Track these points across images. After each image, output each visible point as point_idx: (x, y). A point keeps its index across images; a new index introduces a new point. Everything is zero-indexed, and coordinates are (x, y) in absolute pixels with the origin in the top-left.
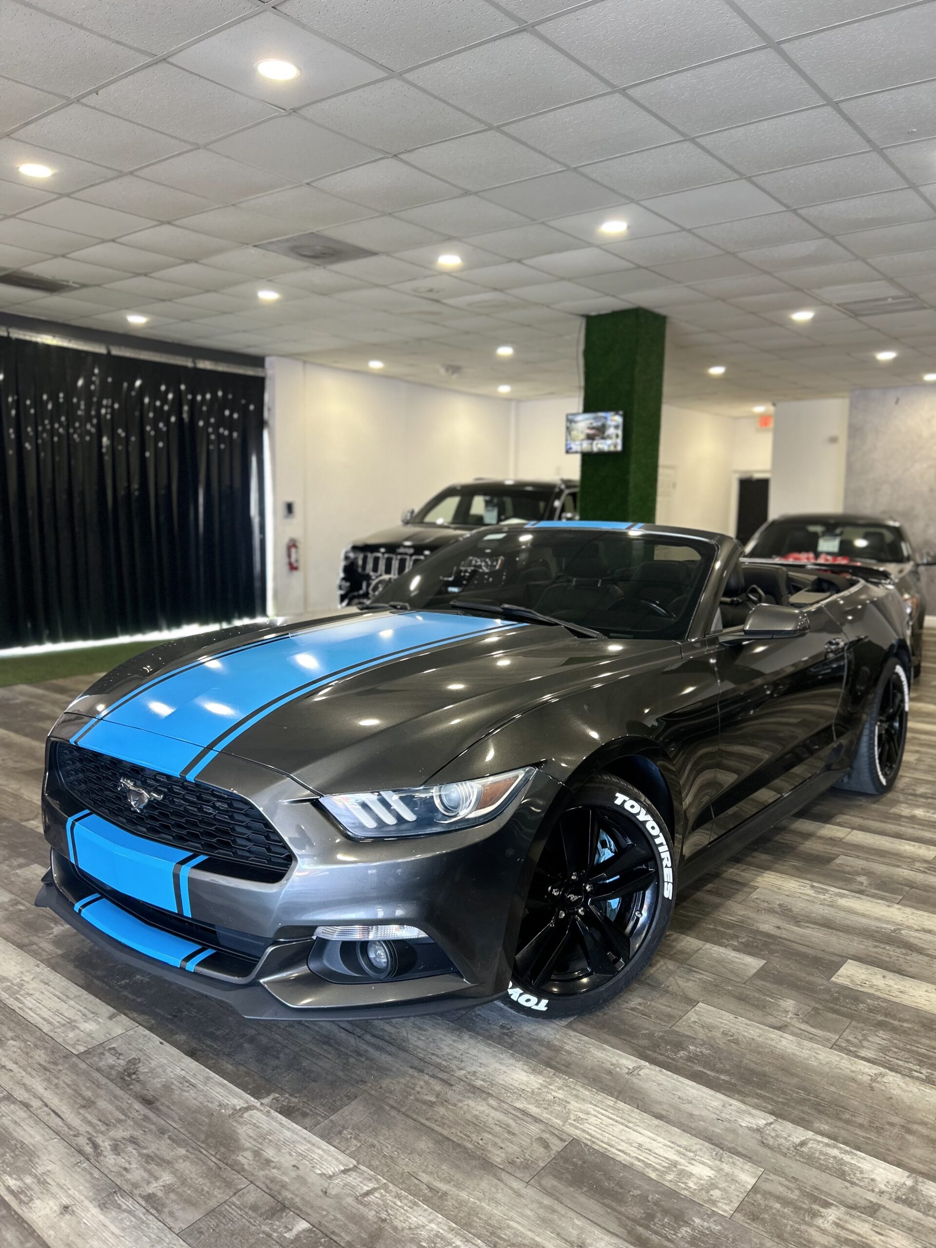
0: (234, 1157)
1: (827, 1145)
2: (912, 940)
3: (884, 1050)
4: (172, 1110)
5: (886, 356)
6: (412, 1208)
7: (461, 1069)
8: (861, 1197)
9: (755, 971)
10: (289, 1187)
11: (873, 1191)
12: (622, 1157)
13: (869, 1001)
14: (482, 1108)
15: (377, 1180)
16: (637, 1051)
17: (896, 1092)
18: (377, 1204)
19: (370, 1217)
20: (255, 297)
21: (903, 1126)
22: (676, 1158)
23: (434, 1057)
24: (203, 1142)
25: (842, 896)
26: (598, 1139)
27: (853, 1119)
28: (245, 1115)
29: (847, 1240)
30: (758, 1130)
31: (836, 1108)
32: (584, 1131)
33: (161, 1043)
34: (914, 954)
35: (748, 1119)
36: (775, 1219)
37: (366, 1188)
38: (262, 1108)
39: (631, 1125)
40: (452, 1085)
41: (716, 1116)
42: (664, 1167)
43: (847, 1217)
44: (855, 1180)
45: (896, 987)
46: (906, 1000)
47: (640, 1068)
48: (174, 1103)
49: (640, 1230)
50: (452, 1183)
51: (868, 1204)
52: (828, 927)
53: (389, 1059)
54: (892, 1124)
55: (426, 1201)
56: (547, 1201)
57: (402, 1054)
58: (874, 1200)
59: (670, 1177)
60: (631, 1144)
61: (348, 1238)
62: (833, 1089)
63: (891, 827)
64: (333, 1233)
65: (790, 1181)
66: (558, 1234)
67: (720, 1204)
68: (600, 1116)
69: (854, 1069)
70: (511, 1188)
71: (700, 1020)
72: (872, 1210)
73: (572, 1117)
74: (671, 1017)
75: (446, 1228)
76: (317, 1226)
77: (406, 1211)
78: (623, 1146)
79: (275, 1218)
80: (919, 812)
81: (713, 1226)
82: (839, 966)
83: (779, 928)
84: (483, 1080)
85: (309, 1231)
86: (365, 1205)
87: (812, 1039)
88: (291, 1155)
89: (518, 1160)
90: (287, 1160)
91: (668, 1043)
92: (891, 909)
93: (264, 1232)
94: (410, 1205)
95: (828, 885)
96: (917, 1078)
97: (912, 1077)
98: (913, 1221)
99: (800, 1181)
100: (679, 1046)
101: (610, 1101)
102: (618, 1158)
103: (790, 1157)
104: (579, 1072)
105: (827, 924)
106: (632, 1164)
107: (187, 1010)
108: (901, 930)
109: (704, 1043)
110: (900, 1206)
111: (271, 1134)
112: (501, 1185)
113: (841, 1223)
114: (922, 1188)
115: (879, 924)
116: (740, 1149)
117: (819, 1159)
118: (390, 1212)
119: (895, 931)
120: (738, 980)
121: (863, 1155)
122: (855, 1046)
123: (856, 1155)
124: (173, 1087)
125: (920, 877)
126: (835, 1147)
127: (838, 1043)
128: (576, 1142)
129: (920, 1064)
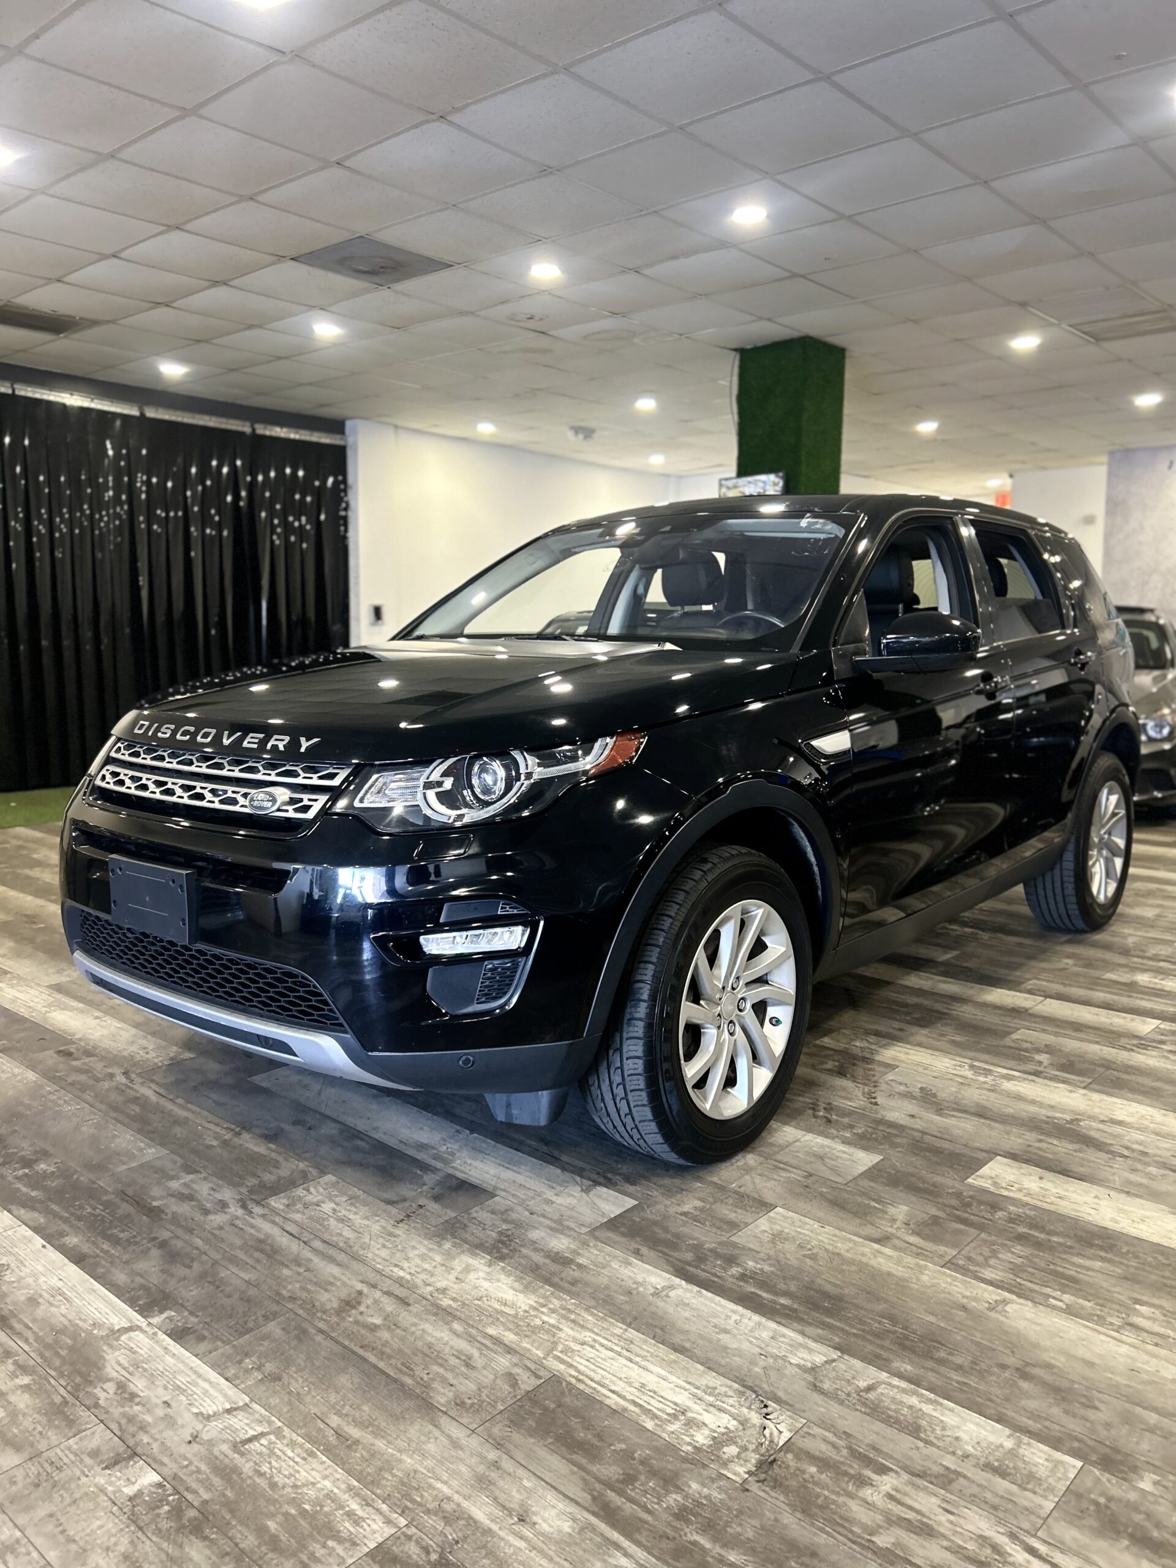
0: (90, 1390)
1: (904, 1391)
2: (1092, 1133)
3: (1015, 1270)
4: (30, 1328)
5: (1147, 401)
6: (304, 1459)
7: (429, 1285)
8: (935, 1462)
9: (865, 1168)
10: (149, 1429)
11: (954, 1453)
12: (613, 1401)
13: (1012, 1208)
14: (442, 1335)
15: (270, 1423)
16: (674, 1266)
17: (1021, 1325)
18: (260, 1454)
19: (245, 1470)
20: (311, 334)
21: (1017, 1369)
22: (690, 1403)
23: (396, 1270)
24: (55, 1370)
25: (1009, 1078)
26: (587, 1376)
27: (950, 1358)
28: (123, 1338)
29: (900, 1518)
30: (813, 1370)
31: (929, 1343)
32: (571, 1366)
33: (44, 1246)
34: (1092, 1150)
35: (801, 1355)
36: (805, 1487)
37: (251, 1433)
38: (148, 1329)
39: (638, 1359)
40: (408, 1304)
41: (759, 1350)
42: (669, 1415)
43: (908, 1489)
44: (932, 1439)
45: (1055, 1191)
46: (1065, 1208)
47: (672, 1287)
48: (34, 1320)
49: (611, 1495)
50: (370, 1429)
51: (942, 1471)
52: (980, 1116)
53: (335, 1270)
54: (1003, 1367)
55: (328, 1450)
56: (492, 1455)
57: (355, 1265)
58: (953, 1467)
59: (675, 1427)
60: (630, 1384)
61: (206, 1496)
62: (932, 1319)
63: (1100, 995)
64: (187, 1489)
65: (840, 1438)
66: (495, 1499)
67: (731, 1466)
68: (597, 1346)
69: (968, 1294)
70: (449, 1437)
71: (772, 1229)
72: (946, 1479)
73: (560, 1347)
74: (734, 1226)
75: (343, 1486)
76: (169, 1479)
77: (296, 1463)
78: (619, 1386)
79: (117, 1467)
80: (1143, 978)
81: (715, 1494)
82: (983, 1163)
83: (913, 1116)
84: (454, 1299)
85: (159, 1485)
86: (242, 1454)
87: (920, 1253)
88: (166, 1388)
89: (469, 1402)
90: (157, 1395)
91: (718, 1256)
92: (1073, 1095)
93: (96, 1485)
94: (305, 1455)
95: (993, 1064)
96: (1054, 1307)
97: (1048, 1306)
98: (1002, 1497)
99: (855, 1438)
100: (731, 1260)
101: (618, 1328)
102: (608, 1402)
103: (848, 1407)
104: (585, 1292)
105: (982, 1113)
106: (625, 1410)
107: (91, 1206)
108: (1080, 1120)
109: (769, 1258)
110: (988, 1475)
111: (147, 1361)
112: (436, 1433)
113: (898, 1496)
114: (1026, 1453)
115: (1050, 1114)
116: (780, 1394)
117: (889, 1409)
118: (274, 1463)
119: (1071, 1122)
120: (839, 1180)
121: (952, 1405)
122: (977, 1265)
123: (941, 1405)
124: (40, 1300)
125: (1123, 1056)
126: (914, 1393)
127: (954, 1261)
128: (556, 1380)
129: (1064, 1289)
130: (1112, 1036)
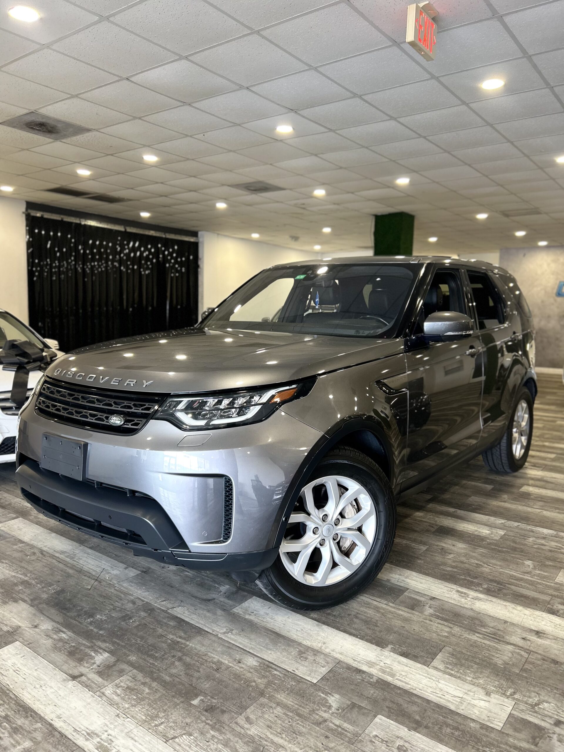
1: (527, 526)
2: (549, 480)
5: (520, 234)
8: (540, 536)
9: (490, 488)
12: (458, 529)
13: (535, 495)
16: (454, 507)
17: (548, 515)
20: (214, 206)
21: (551, 522)
22: (477, 529)
26: (448, 526)
27: (535, 520)
29: (537, 544)
30: (502, 523)
31: (527, 518)
32: (443, 524)
35: (498, 521)
36: (513, 540)
39: (459, 523)
41: (487, 520)
42: (474, 531)
44: (537, 533)
45: (544, 492)
46: (549, 495)
47: (457, 511)
49: (471, 542)
51: (542, 537)
54: (547, 522)
56: (438, 537)
58: (544, 536)
62: (526, 515)
65: (516, 533)
67: (494, 538)
68: (447, 521)
69: (532, 511)
71: (474, 500)
74: (463, 500)
80: (547, 444)
81: (493, 542)
99: (519, 533)
101: (449, 518)
103: (515, 529)
108: (544, 477)
110: (553, 537)
113: (535, 541)
114: (559, 534)
116: (498, 527)
117: (525, 529)
120: (485, 491)
123: (536, 528)
125: (549, 463)
126: (529, 526)
127: (525, 505)
128: (442, 526)
129: (556, 509)
130: (544, 459)
